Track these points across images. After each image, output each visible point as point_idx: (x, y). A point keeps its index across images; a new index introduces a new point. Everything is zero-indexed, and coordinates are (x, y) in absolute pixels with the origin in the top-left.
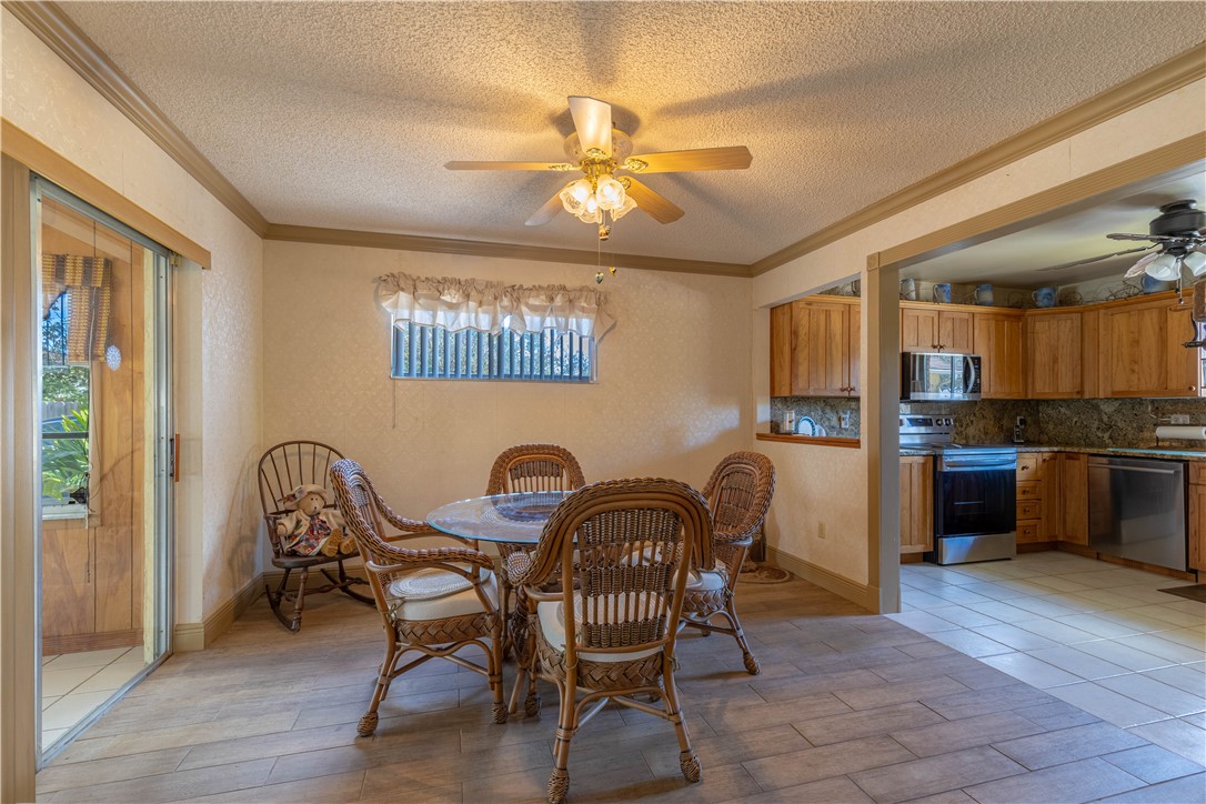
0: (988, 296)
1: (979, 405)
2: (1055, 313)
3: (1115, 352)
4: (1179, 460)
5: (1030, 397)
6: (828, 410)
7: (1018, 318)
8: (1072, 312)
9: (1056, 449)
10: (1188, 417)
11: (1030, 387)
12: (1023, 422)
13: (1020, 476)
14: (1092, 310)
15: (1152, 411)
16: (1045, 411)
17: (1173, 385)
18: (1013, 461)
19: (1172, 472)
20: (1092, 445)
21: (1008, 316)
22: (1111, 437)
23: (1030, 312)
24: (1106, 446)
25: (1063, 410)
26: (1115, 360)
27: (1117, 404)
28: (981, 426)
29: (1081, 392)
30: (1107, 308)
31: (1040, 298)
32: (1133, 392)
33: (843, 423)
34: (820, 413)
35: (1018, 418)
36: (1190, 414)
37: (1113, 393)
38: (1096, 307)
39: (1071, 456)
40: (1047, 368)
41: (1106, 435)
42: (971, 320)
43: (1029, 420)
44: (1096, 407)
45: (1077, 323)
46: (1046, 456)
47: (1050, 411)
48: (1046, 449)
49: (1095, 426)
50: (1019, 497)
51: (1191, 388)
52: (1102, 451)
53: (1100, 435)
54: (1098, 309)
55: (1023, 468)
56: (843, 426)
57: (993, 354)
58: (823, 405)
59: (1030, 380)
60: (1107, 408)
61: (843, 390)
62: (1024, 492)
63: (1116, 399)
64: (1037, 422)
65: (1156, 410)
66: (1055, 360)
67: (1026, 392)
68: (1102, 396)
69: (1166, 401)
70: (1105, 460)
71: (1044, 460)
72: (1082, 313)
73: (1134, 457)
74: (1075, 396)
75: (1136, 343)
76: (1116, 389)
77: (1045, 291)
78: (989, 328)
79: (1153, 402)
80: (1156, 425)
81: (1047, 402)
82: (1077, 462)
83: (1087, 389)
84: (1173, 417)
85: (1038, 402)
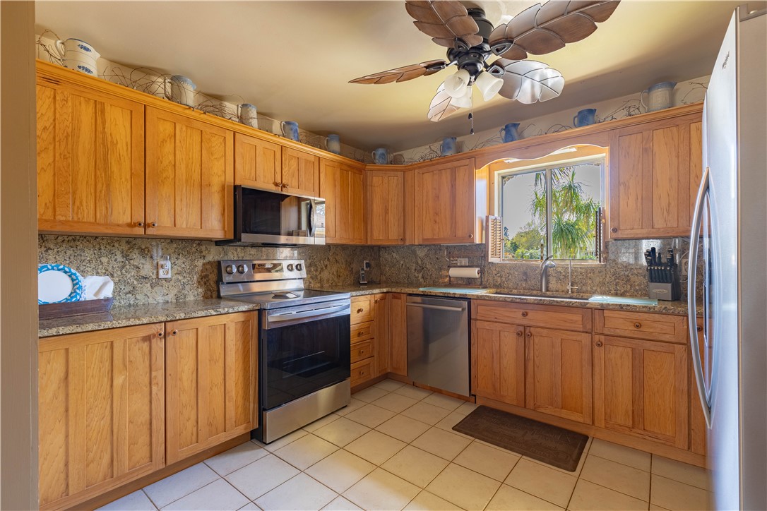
0: (335, 145)
1: (333, 250)
2: (386, 170)
3: (424, 205)
4: (463, 298)
5: (369, 243)
6: (135, 255)
7: (360, 171)
8: (397, 170)
9: (385, 290)
10: (467, 259)
11: (369, 234)
12: (368, 265)
13: (355, 320)
14: (410, 170)
15: (447, 255)
16: (385, 256)
17: (460, 234)
18: (348, 307)
19: (460, 309)
20: (411, 284)
21: (351, 167)
22: (423, 277)
23: (369, 166)
24: (420, 285)
25: (394, 255)
26: (424, 212)
27: (426, 249)
28: (334, 270)
29: (403, 240)
30: (420, 167)
31: (377, 157)
32: (435, 240)
33: (161, 271)
34: (120, 258)
35: (365, 262)
36: (469, 258)
37: (424, 240)
38: (413, 167)
39: (396, 296)
40: (381, 218)
41: (420, 276)
42: (317, 164)
43: (373, 263)
44: (414, 253)
45: (401, 180)
46: (378, 297)
47: (387, 256)
48: (377, 291)
49: (414, 268)
50: (354, 340)
51: (470, 236)
52: (415, 291)
53: (417, 275)
54: (414, 169)
55: (359, 311)
56: (162, 275)
57: (338, 200)
58: (125, 247)
59: (369, 227)
60: (421, 253)
61: (131, 225)
62: (359, 334)
63: (426, 246)
64: (378, 265)
65: (450, 255)
66: (387, 212)
67: (367, 239)
68: (416, 243)
69: (455, 247)
70: (419, 299)
71: (376, 301)
72: (404, 172)
73: (436, 296)
74: (400, 243)
75: (437, 197)
76: (425, 237)
77: (381, 151)
78: (334, 174)
79: (447, 247)
80: (449, 267)
81: (385, 248)
82: (400, 301)
83: (408, 237)
84: (459, 259)
85: (380, 248)
